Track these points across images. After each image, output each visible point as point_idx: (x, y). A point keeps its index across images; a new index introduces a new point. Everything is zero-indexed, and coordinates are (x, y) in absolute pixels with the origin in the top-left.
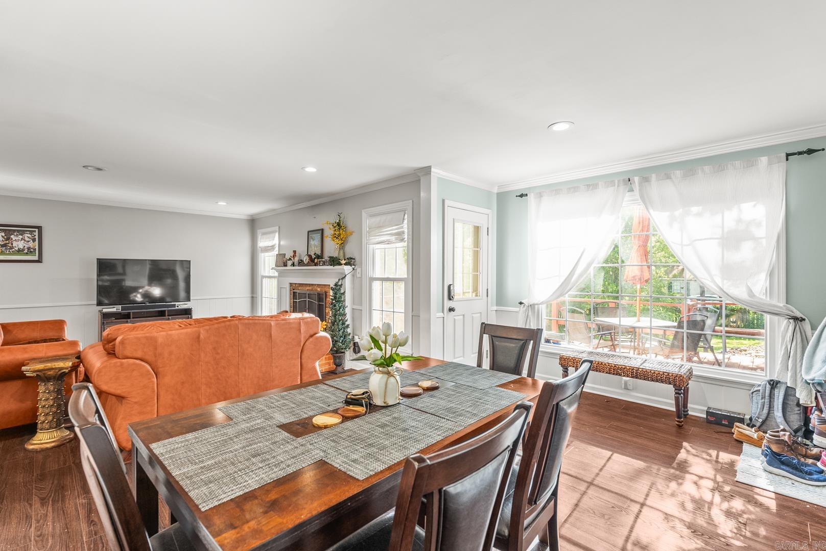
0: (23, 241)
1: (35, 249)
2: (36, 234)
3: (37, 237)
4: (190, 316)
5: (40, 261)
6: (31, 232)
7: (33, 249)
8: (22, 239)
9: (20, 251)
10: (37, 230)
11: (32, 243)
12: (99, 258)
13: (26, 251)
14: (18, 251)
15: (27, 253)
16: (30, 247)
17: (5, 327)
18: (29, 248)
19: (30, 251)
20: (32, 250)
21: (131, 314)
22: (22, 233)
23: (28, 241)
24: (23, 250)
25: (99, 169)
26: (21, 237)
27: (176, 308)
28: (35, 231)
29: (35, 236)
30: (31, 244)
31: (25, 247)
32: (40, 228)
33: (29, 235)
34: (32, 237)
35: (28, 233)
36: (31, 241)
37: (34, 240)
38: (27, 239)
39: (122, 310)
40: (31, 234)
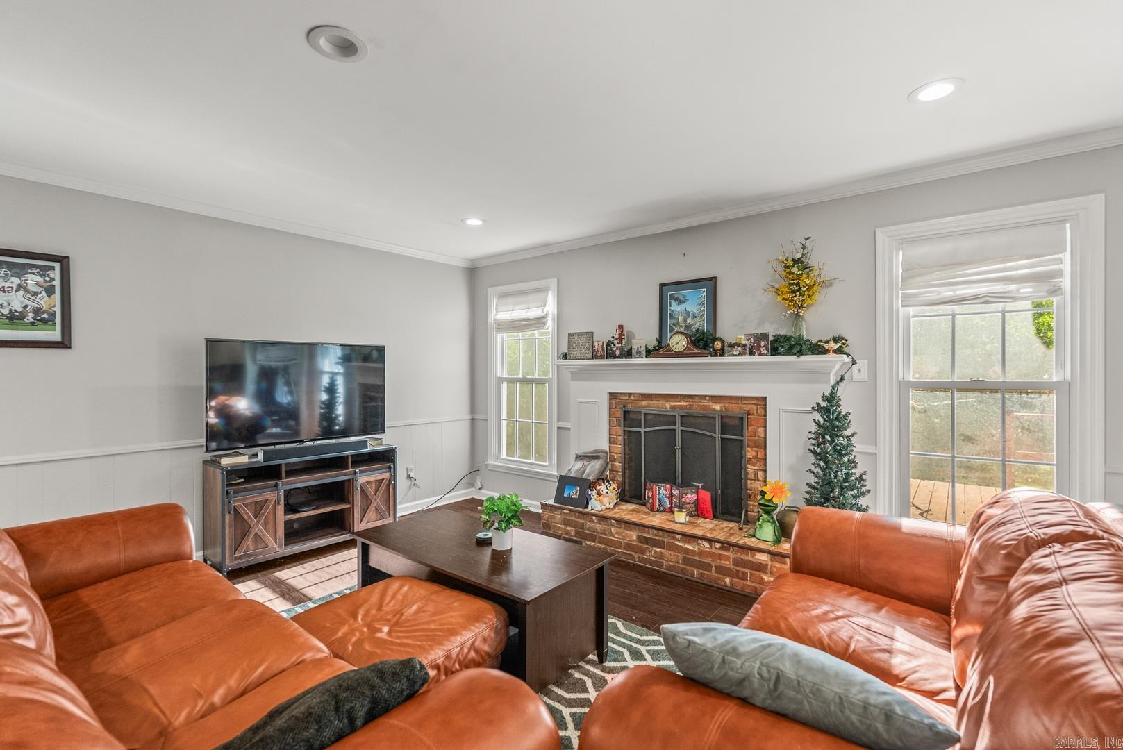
0: (22, 292)
1: (54, 314)
2: (56, 274)
3: (57, 283)
4: (392, 466)
5: (64, 343)
6: (43, 271)
7: (49, 314)
8: (19, 287)
9: (14, 319)
10: (57, 266)
11: (46, 298)
13: (30, 317)
14: (8, 318)
15: (33, 323)
16: (40, 309)
17: (23, 539)
18: (37, 311)
19: (42, 319)
20: (45, 316)
21: (283, 467)
22: (20, 270)
23: (36, 294)
24: (22, 316)
26: (16, 281)
27: (369, 449)
28: (53, 268)
29: (53, 280)
30: (43, 301)
31: (26, 306)
32: (65, 261)
33: (38, 278)
34: (46, 282)
35: (35, 271)
36: (44, 293)
37: (50, 291)
38: (31, 286)
39: (263, 460)
40: (42, 276)
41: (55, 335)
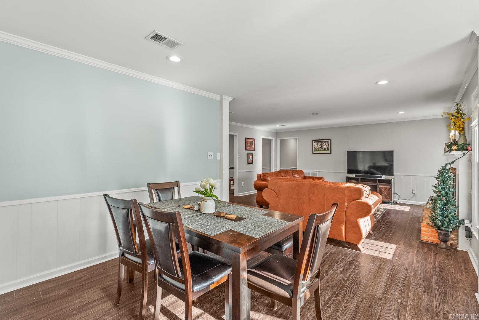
1: (329, 148)
2: (329, 142)
3: (329, 143)
4: (390, 184)
5: (330, 153)
9: (325, 149)
10: (329, 140)
12: (348, 151)
13: (326, 149)
21: (360, 179)
22: (325, 142)
25: (318, 114)
26: (325, 144)
27: (382, 178)
31: (326, 147)
35: (327, 142)
36: (328, 145)
39: (355, 176)
41: (329, 152)
